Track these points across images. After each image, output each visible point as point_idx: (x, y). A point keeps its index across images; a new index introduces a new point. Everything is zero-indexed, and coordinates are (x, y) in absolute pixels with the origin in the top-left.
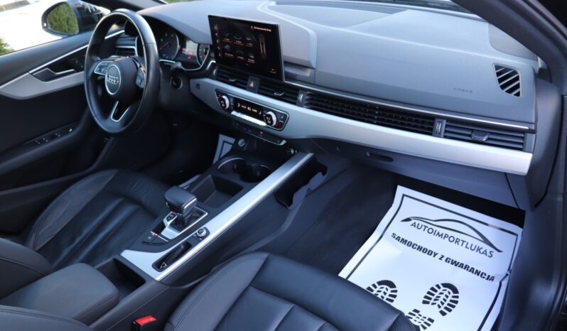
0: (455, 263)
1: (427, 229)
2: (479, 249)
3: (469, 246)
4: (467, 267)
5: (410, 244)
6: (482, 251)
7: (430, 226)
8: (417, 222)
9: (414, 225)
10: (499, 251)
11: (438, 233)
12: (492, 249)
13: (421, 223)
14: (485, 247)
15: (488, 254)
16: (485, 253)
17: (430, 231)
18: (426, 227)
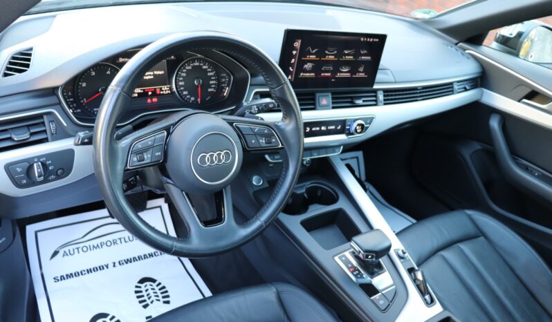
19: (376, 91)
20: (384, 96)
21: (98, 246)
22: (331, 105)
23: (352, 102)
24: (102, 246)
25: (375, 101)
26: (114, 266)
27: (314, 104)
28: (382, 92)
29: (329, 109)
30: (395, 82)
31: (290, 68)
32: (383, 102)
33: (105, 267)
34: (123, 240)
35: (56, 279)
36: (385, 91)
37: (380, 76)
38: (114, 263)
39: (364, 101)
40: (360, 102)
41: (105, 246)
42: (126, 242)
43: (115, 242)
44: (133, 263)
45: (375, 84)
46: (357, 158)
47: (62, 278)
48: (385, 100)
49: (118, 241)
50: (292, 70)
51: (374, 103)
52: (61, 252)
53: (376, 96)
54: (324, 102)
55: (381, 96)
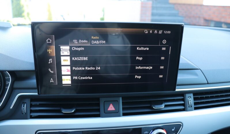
19: (183, 94)
20: (195, 99)
22: (121, 112)
23: (151, 108)
25: (183, 105)
27: (99, 110)
28: (192, 95)
29: (119, 116)
30: (208, 83)
31: (50, 70)
32: (193, 106)
36: (195, 93)
37: (181, 77)
39: (166, 106)
40: (162, 107)
45: (177, 87)
48: (195, 104)
50: (52, 72)
51: (182, 107)
53: (183, 100)
54: (111, 108)
55: (190, 100)
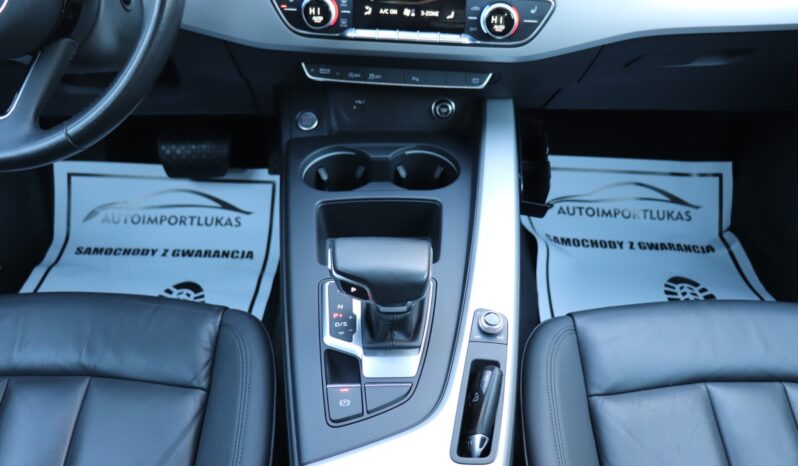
0: (652, 246)
1: (583, 211)
2: (670, 215)
3: (655, 215)
4: (671, 246)
5: (577, 243)
6: (675, 215)
7: (586, 205)
8: (564, 205)
9: (561, 211)
10: (697, 207)
11: (603, 212)
12: (686, 208)
13: (571, 205)
14: (676, 208)
15: (685, 217)
16: (680, 216)
17: (590, 212)
18: (580, 208)
21: (156, 219)
24: (161, 221)
26: (164, 255)
33: (150, 253)
34: (195, 221)
35: (79, 251)
38: (166, 251)
41: (165, 223)
42: (199, 224)
43: (182, 221)
44: (193, 258)
46: (720, 176)
47: (88, 251)
49: (188, 221)
52: (102, 215)
